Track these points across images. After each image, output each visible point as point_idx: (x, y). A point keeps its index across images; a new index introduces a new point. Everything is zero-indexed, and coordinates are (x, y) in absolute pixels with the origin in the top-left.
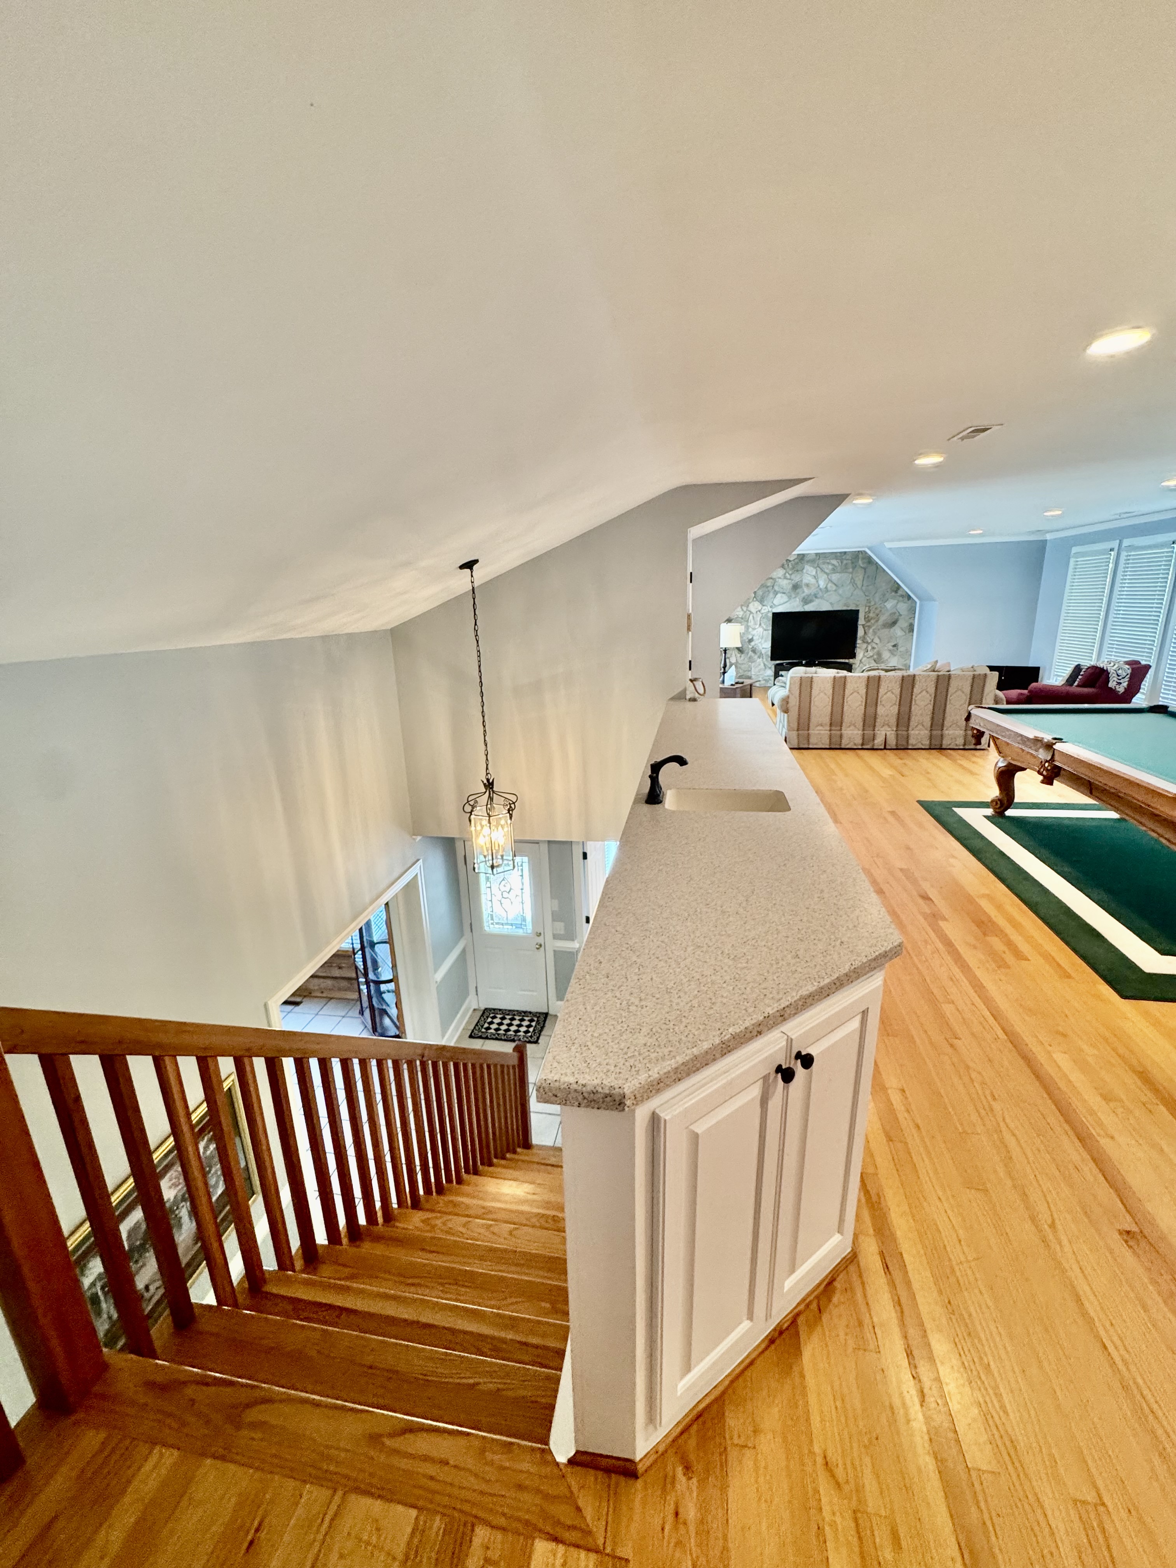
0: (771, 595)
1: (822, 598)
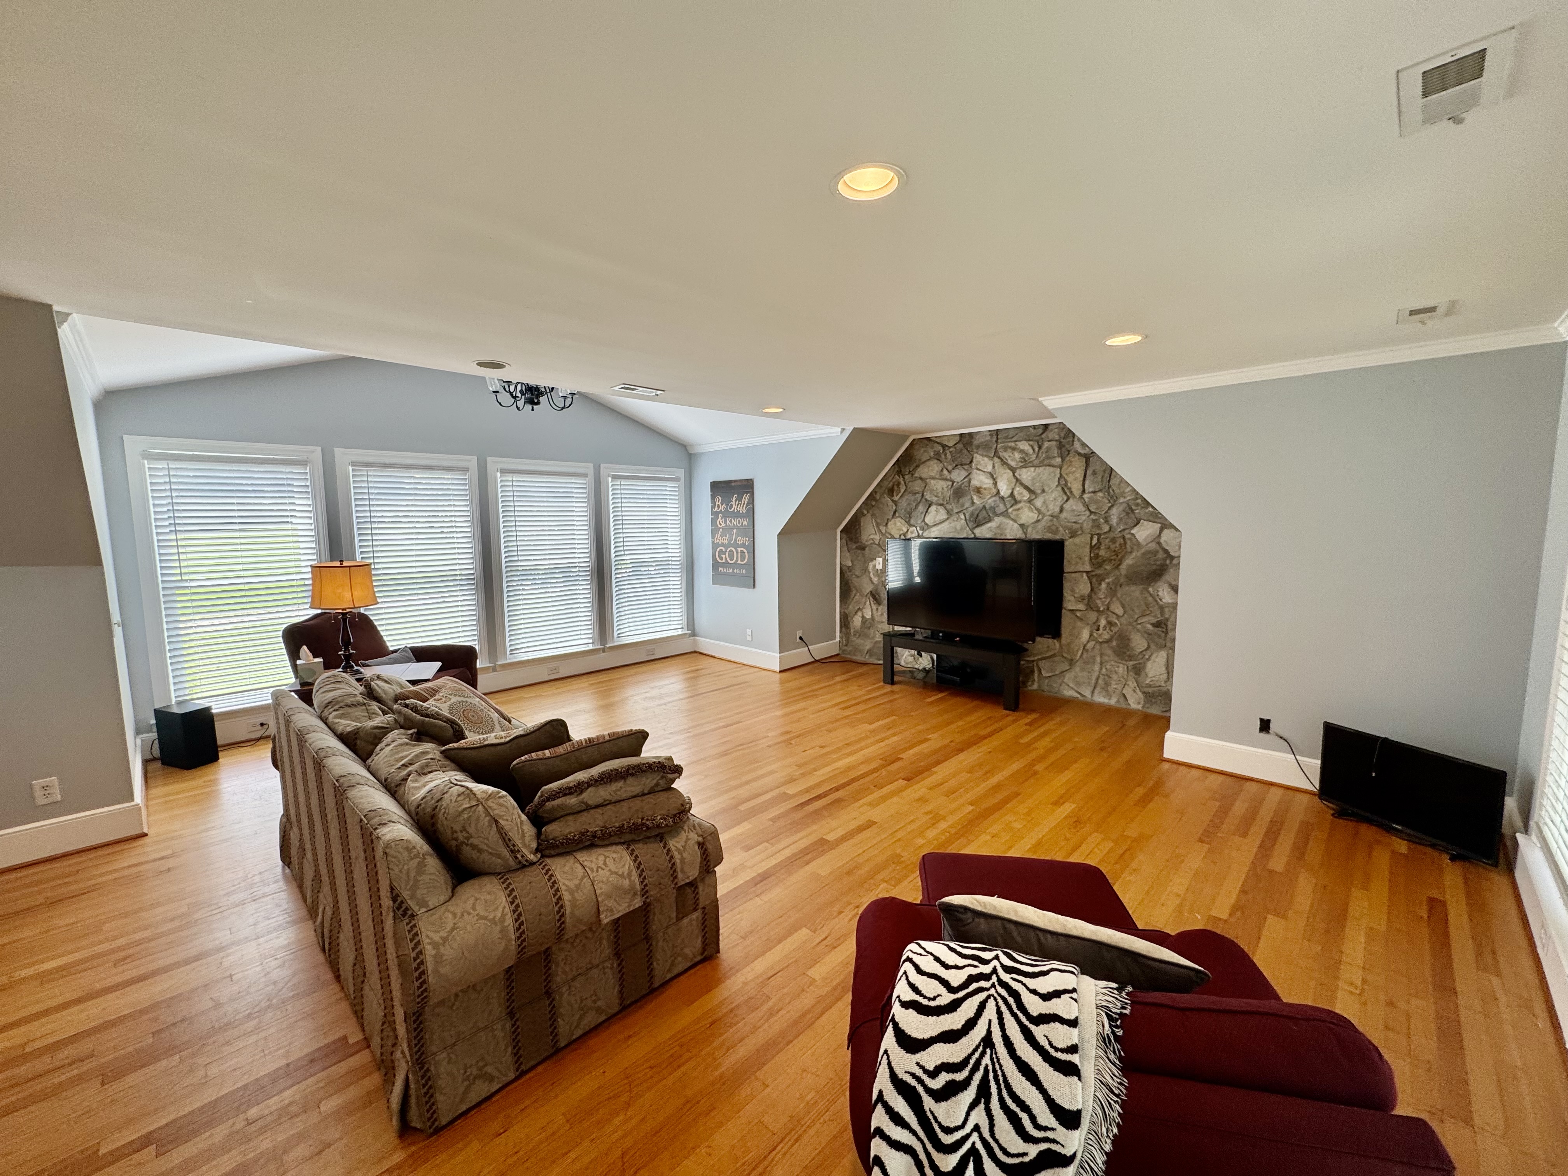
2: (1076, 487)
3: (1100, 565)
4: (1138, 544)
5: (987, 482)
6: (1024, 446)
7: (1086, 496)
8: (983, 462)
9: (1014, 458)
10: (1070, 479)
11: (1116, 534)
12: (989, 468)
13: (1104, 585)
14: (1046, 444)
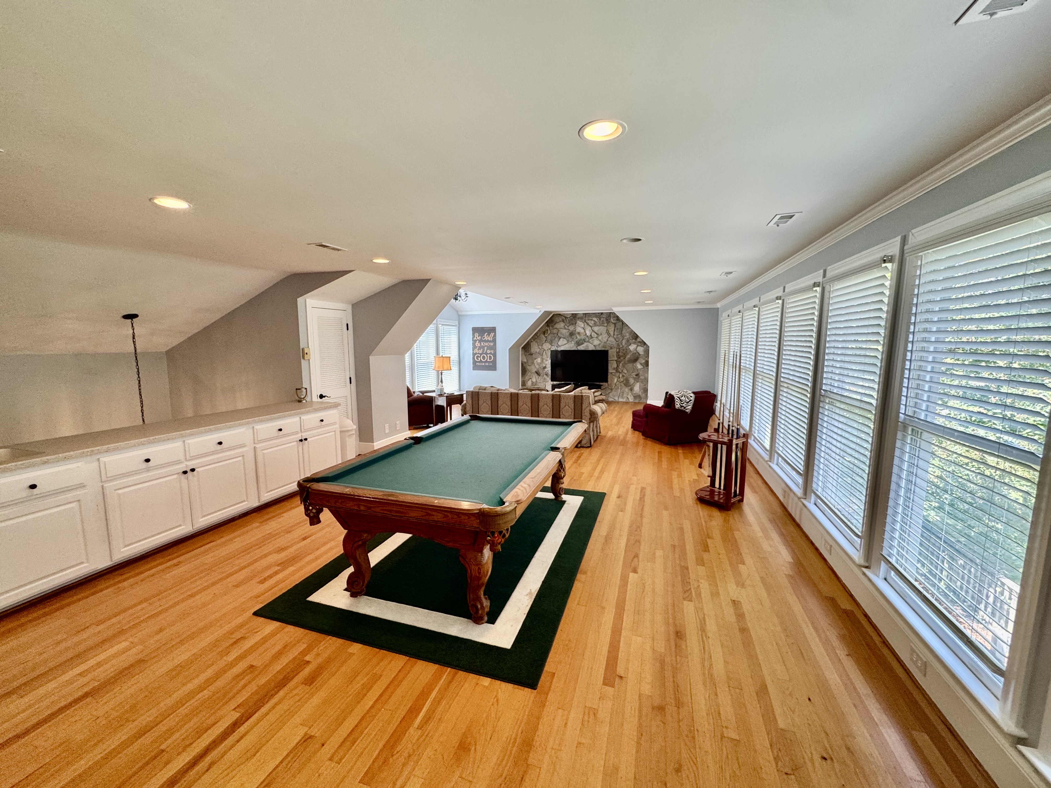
0: (556, 339)
1: (588, 342)
2: (612, 333)
3: (619, 358)
4: (631, 351)
5: (582, 331)
6: (595, 319)
7: (615, 336)
8: (580, 324)
9: (592, 323)
10: (610, 330)
11: (624, 348)
12: (583, 326)
13: (621, 364)
14: (602, 319)
